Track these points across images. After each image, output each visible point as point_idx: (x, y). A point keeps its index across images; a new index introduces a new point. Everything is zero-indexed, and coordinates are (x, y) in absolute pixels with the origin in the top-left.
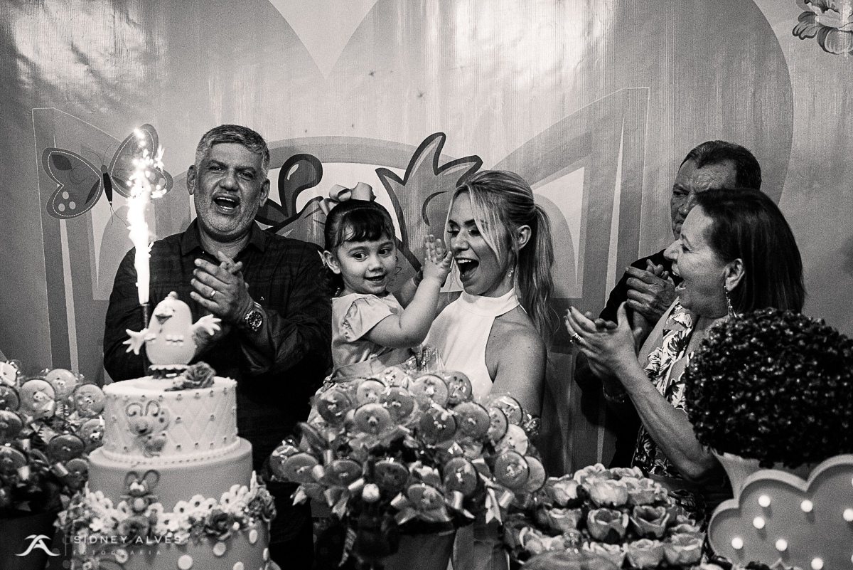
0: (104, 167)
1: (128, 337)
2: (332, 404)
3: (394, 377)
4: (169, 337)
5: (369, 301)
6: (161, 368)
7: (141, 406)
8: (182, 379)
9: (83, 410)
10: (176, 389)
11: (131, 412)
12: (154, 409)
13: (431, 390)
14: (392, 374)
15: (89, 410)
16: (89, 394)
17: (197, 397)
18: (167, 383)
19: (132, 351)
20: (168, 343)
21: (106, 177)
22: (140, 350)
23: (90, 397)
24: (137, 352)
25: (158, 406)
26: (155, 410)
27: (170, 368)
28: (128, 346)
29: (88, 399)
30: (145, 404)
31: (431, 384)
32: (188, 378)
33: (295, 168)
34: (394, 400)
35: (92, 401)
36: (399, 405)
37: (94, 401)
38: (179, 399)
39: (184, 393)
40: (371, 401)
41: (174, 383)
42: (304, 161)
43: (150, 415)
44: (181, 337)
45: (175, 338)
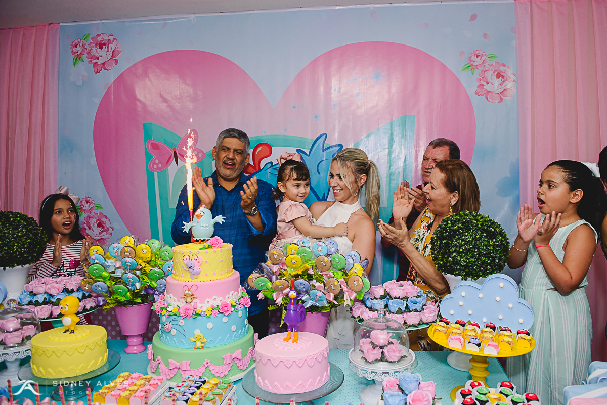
0: (174, 148)
1: (184, 225)
2: (276, 255)
4: (202, 225)
6: (198, 239)
7: (189, 256)
8: (206, 244)
9: (164, 258)
10: (205, 248)
11: (185, 259)
12: (195, 257)
13: (320, 248)
14: (303, 241)
15: (167, 258)
16: (166, 251)
17: (215, 252)
18: (201, 246)
20: (202, 228)
21: (175, 153)
24: (187, 232)
25: (197, 256)
27: (202, 239)
28: (184, 229)
29: (166, 253)
30: (191, 255)
31: (320, 245)
32: (211, 244)
33: (260, 149)
34: (303, 253)
36: (305, 255)
37: (169, 254)
38: (207, 252)
39: (209, 250)
40: (294, 254)
41: (204, 246)
42: (264, 146)
43: (193, 260)
44: (207, 225)
45: (205, 225)
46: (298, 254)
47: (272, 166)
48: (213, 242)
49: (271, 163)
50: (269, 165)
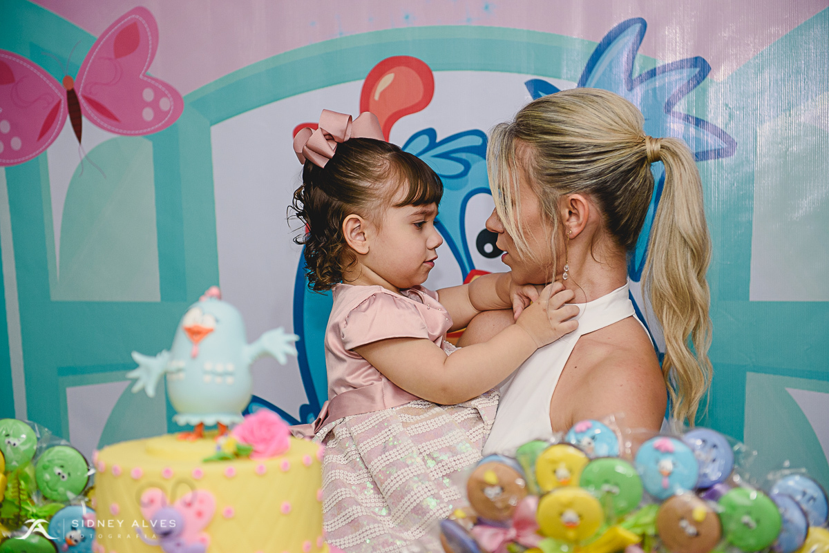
0: (67, 79)
1: (135, 366)
2: (492, 486)
3: (593, 438)
4: (208, 366)
5: (397, 301)
6: (194, 420)
7: (162, 488)
8: (228, 443)
9: (51, 489)
10: (224, 459)
11: (145, 498)
12: (185, 493)
13: (667, 464)
14: (590, 433)
15: (61, 489)
16: (61, 462)
17: (261, 472)
18: (206, 447)
19: (143, 391)
20: (208, 378)
21: (72, 96)
22: (157, 389)
23: (62, 467)
24: (151, 392)
25: (193, 488)
26: (188, 496)
27: (210, 420)
28: (135, 381)
29: (58, 470)
30: (169, 485)
31: (668, 452)
32: (245, 439)
33: (387, 80)
34: (607, 482)
35: (66, 475)
36: (616, 490)
37: (69, 474)
38: (230, 474)
39: (240, 466)
40: (564, 484)
41: (219, 448)
42: (403, 68)
43: (178, 503)
44: (230, 368)
45: (220, 368)
46: (585, 483)
47: (433, 144)
48: (252, 432)
49: (431, 133)
50: (424, 141)
